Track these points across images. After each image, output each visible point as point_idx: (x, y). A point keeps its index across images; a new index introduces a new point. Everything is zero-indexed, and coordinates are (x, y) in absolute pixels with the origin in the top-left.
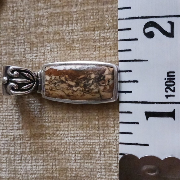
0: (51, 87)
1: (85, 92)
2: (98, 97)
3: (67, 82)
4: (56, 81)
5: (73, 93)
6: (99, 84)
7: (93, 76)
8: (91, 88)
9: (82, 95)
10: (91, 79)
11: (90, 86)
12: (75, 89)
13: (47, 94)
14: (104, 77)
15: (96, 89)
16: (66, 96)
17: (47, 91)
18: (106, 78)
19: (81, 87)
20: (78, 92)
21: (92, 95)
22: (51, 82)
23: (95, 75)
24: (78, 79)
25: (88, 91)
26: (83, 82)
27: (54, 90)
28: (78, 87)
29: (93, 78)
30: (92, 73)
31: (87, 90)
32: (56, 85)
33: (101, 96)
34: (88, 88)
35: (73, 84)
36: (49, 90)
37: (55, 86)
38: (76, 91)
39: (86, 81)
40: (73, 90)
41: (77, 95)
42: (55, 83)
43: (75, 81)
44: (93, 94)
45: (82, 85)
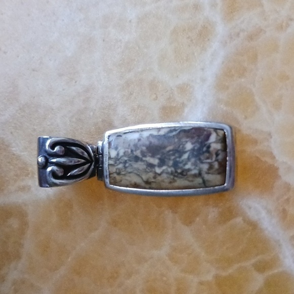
0: (119, 169)
1: (176, 174)
2: (200, 184)
3: (144, 159)
4: (126, 158)
5: (155, 178)
6: (200, 159)
7: (189, 146)
8: (187, 167)
9: (171, 181)
10: (185, 152)
11: (185, 165)
12: (158, 170)
13: (112, 181)
14: (209, 147)
15: (195, 169)
16: (143, 184)
17: (111, 175)
18: (211, 149)
19: (169, 167)
20: (165, 176)
21: (189, 181)
22: (118, 160)
23: (192, 144)
24: (163, 154)
25: (181, 173)
26: (173, 157)
27: (123, 173)
28: (164, 168)
29: (189, 151)
30: (187, 142)
31: (179, 171)
32: (127, 165)
33: (204, 182)
34: (181, 168)
35: (155, 161)
36: (115, 175)
37: (125, 167)
38: (160, 175)
39: (177, 155)
40: (156, 173)
41: (163, 181)
42: (125, 162)
43: (159, 156)
44: (191, 179)
45: (171, 163)
